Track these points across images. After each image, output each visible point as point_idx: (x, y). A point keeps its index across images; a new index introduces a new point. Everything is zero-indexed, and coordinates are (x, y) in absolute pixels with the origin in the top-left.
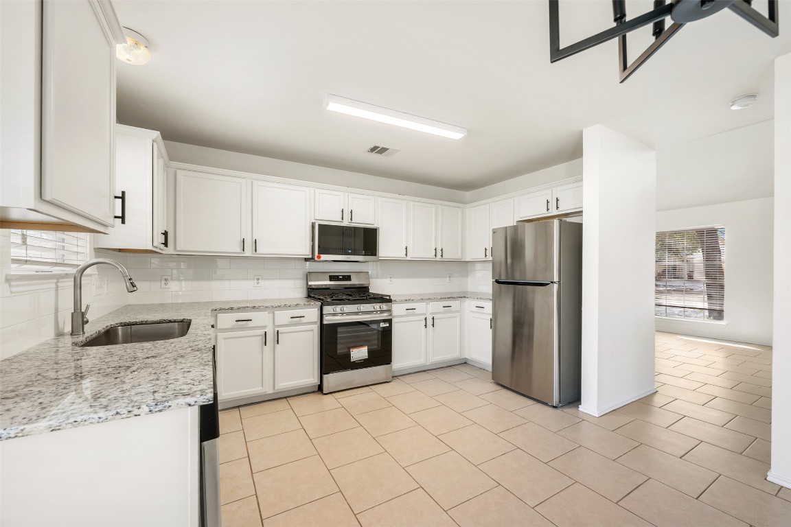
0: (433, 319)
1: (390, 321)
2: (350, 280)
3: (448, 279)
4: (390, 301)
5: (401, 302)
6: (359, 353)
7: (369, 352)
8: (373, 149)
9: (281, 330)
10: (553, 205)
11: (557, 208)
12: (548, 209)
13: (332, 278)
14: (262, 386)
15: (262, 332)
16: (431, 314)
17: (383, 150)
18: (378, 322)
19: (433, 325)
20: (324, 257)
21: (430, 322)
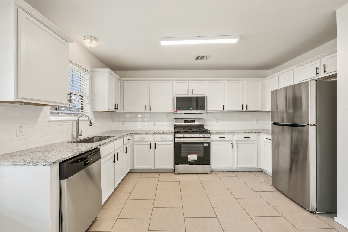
0: (237, 143)
1: (209, 143)
2: (194, 122)
3: (255, 122)
4: (209, 133)
5: (216, 133)
6: (193, 157)
7: (197, 157)
8: (198, 58)
9: (157, 143)
10: (321, 71)
11: (324, 72)
12: (317, 74)
13: (185, 121)
14: (150, 166)
15: (149, 143)
16: (236, 141)
17: (202, 57)
18: (203, 143)
19: (237, 147)
20: (178, 111)
21: (235, 145)
